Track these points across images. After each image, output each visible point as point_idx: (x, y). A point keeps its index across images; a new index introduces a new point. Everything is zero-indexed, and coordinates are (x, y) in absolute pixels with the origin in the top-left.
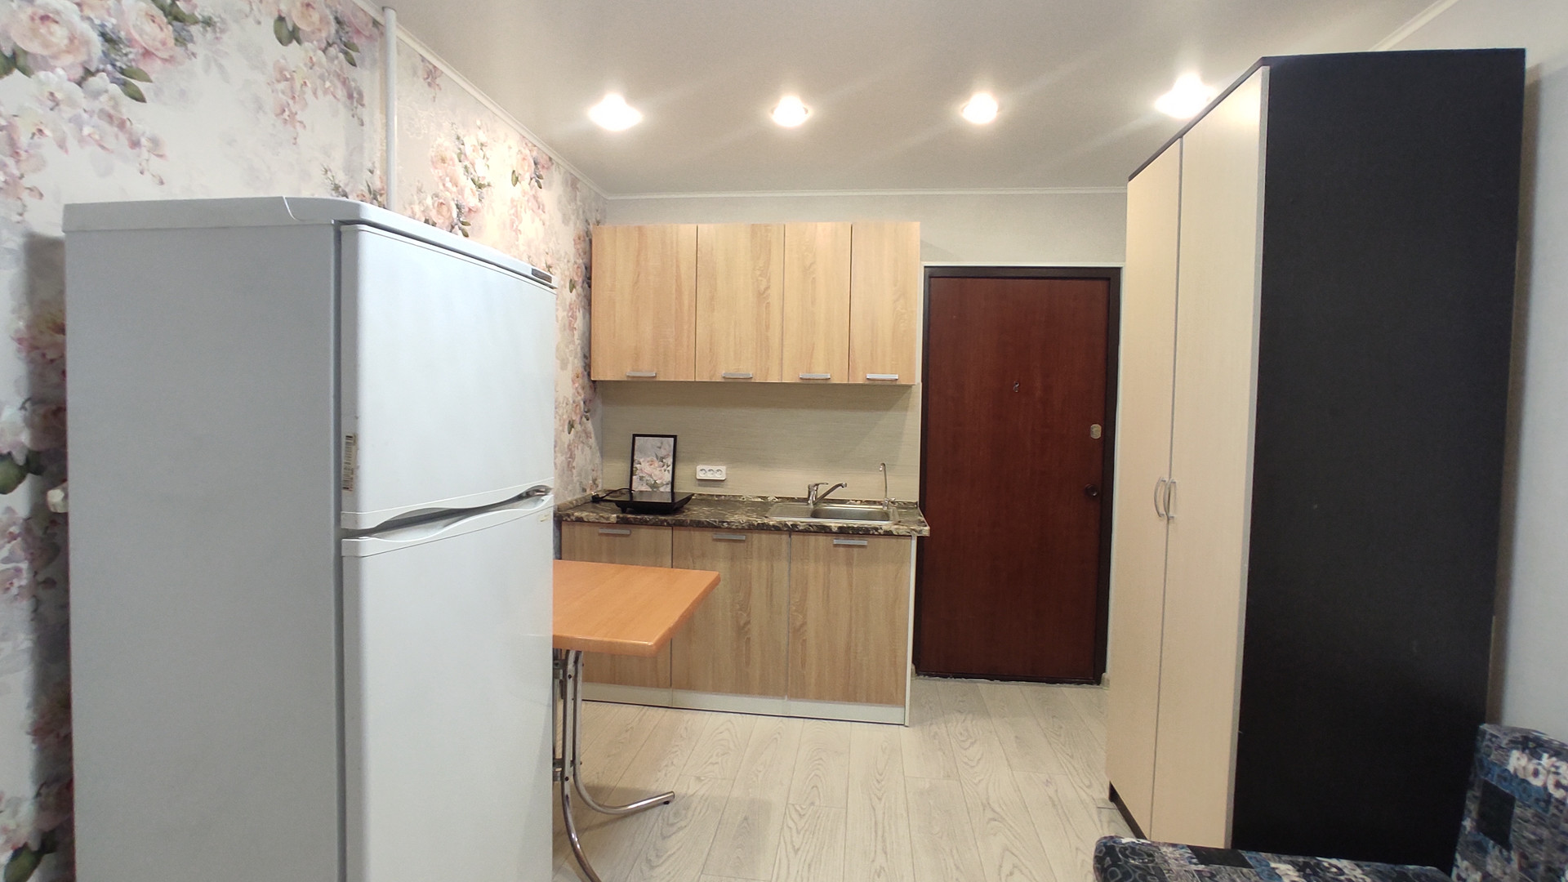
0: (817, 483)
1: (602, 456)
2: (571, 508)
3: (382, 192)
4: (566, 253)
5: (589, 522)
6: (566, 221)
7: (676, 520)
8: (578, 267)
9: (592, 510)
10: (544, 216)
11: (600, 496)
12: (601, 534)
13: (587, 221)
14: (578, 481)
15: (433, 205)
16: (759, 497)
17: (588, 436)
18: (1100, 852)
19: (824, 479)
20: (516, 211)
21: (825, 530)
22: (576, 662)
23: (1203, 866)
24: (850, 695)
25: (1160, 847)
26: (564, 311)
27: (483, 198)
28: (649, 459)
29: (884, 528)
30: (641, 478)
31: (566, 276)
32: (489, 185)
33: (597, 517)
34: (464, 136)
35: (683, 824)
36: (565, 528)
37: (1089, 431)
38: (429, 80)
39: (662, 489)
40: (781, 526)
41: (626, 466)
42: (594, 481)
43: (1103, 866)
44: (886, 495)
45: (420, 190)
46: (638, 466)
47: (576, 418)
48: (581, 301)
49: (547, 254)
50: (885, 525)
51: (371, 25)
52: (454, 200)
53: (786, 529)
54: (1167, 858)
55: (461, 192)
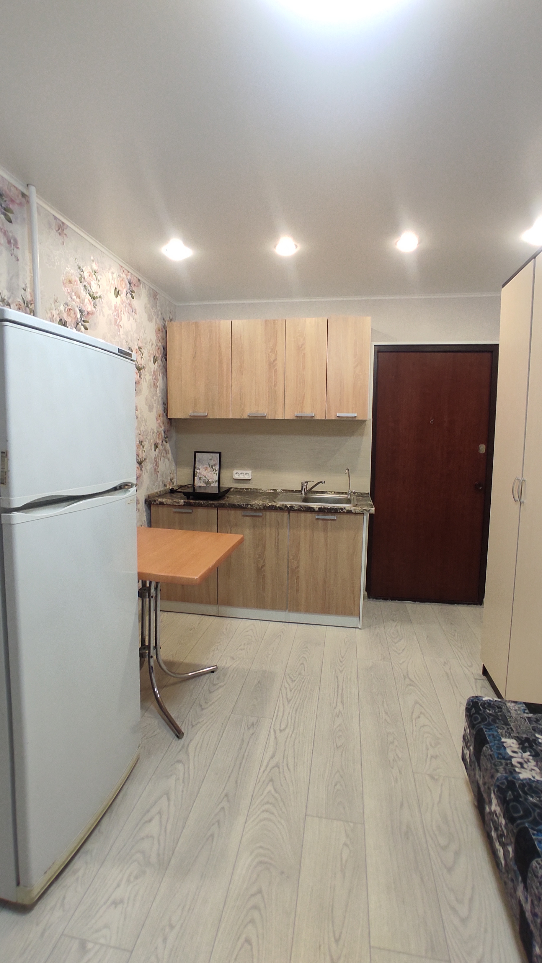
0: (307, 480)
1: (176, 464)
2: (156, 497)
3: (32, 302)
4: (151, 339)
5: (168, 505)
6: (150, 319)
7: (219, 504)
8: (159, 348)
9: (170, 497)
10: (135, 316)
11: (175, 489)
12: (175, 512)
13: (164, 319)
14: (161, 480)
15: (65, 310)
16: (272, 490)
17: (167, 453)
18: (469, 705)
19: (312, 479)
20: (118, 313)
21: (310, 510)
22: (156, 588)
23: (532, 715)
24: (326, 610)
25: (507, 703)
26: (150, 375)
27: (96, 305)
28: (205, 466)
29: (347, 508)
30: (200, 478)
31: (151, 354)
32: (100, 297)
33: (172, 502)
34: (83, 267)
35: (222, 684)
36: (153, 508)
37: (478, 449)
38: (60, 231)
39: (212, 485)
40: (283, 507)
41: (190, 471)
42: (171, 480)
43: (470, 713)
44: (350, 489)
45: (56, 301)
46: (198, 471)
47: (159, 442)
48: (161, 369)
49: (138, 340)
50: (348, 507)
51: (20, 196)
52: (78, 307)
53: (286, 509)
54: (510, 709)
55: (82, 302)
